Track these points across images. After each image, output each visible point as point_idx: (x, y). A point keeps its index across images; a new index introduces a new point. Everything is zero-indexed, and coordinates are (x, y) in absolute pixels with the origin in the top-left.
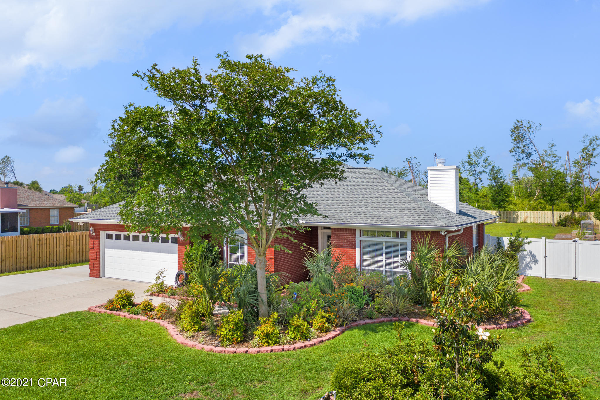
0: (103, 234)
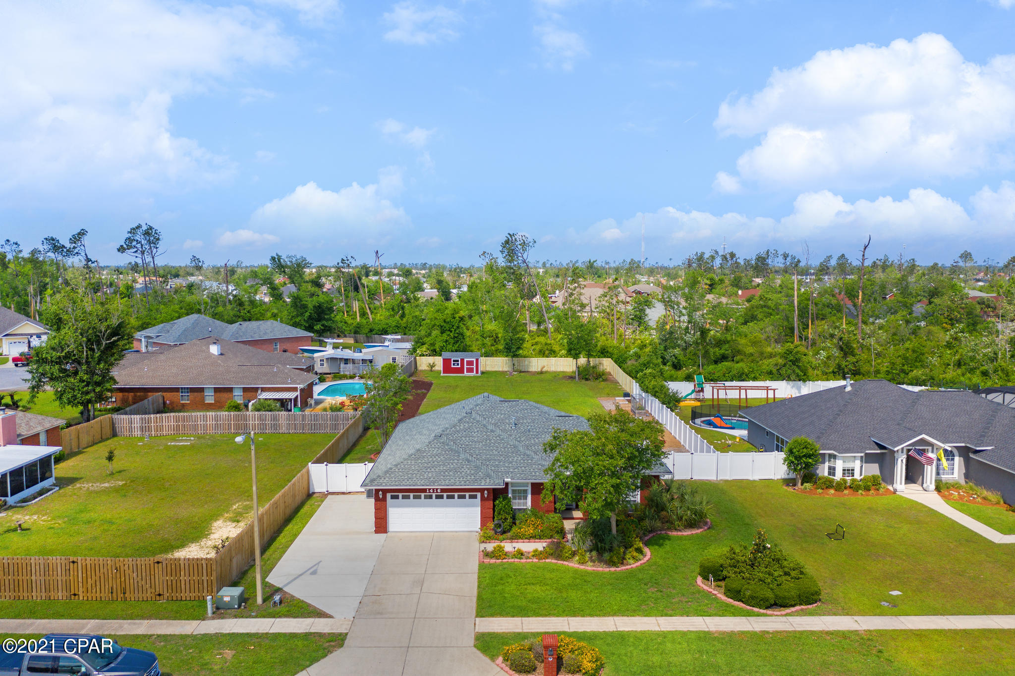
0: (389, 495)
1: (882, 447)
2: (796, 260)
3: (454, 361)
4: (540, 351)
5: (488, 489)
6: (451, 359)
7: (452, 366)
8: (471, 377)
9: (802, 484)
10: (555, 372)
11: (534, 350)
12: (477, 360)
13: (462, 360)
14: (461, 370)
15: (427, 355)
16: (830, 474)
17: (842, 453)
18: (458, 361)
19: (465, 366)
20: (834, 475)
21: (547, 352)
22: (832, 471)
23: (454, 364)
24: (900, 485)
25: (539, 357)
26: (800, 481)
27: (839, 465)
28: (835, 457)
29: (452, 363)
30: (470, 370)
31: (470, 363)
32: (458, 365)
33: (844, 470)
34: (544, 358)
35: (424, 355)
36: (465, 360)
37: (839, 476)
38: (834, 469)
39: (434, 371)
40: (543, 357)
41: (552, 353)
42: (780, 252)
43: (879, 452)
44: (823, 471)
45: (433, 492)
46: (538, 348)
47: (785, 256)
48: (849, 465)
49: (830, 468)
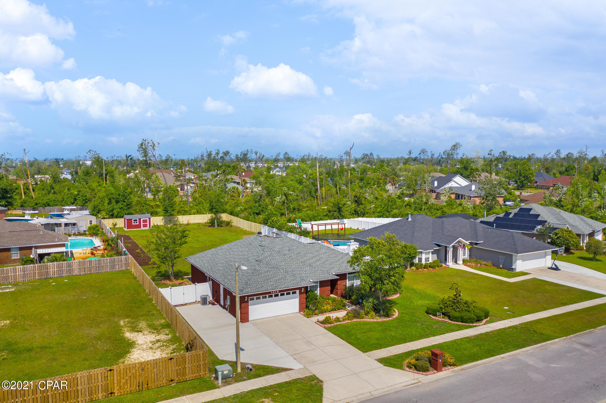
1: (439, 246)
2: (262, 155)
3: (134, 220)
5: (303, 287)
6: (132, 219)
7: (133, 224)
8: (146, 230)
9: (410, 267)
12: (150, 219)
13: (140, 219)
14: (139, 226)
15: (107, 218)
16: (419, 261)
17: (425, 250)
18: (137, 220)
19: (142, 223)
20: (421, 261)
22: (420, 260)
23: (134, 223)
24: (450, 263)
26: (409, 266)
27: (424, 257)
28: (421, 253)
29: (133, 221)
30: (145, 226)
31: (145, 221)
32: (137, 223)
33: (425, 259)
35: (105, 218)
36: (142, 219)
37: (423, 262)
38: (421, 258)
39: (116, 228)
42: (254, 151)
43: (438, 248)
44: (416, 261)
45: (273, 293)
47: (256, 153)
48: (427, 256)
49: (419, 259)
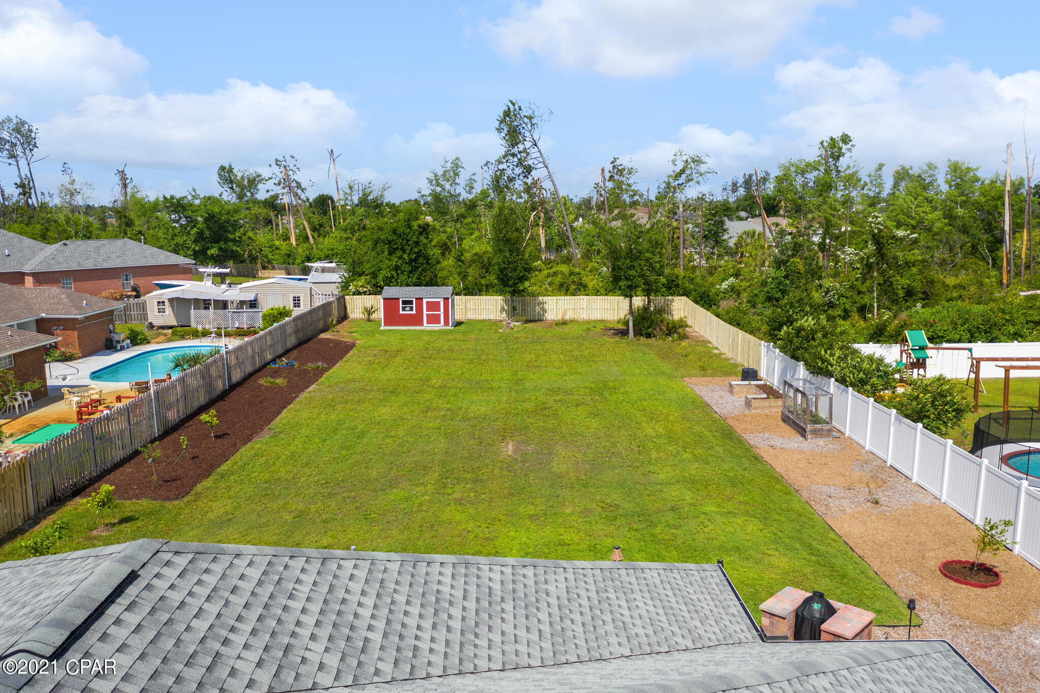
3: (404, 302)
4: (561, 285)
6: (398, 299)
7: (401, 312)
8: (434, 332)
10: (588, 322)
11: (550, 284)
12: (446, 300)
13: (419, 300)
14: (416, 320)
18: (411, 302)
19: (425, 312)
21: (573, 287)
23: (404, 309)
25: (560, 295)
29: (401, 306)
30: (433, 319)
31: (433, 306)
32: (411, 309)
34: (568, 297)
35: (359, 293)
36: (425, 301)
40: (566, 294)
41: (580, 288)
46: (558, 279)
